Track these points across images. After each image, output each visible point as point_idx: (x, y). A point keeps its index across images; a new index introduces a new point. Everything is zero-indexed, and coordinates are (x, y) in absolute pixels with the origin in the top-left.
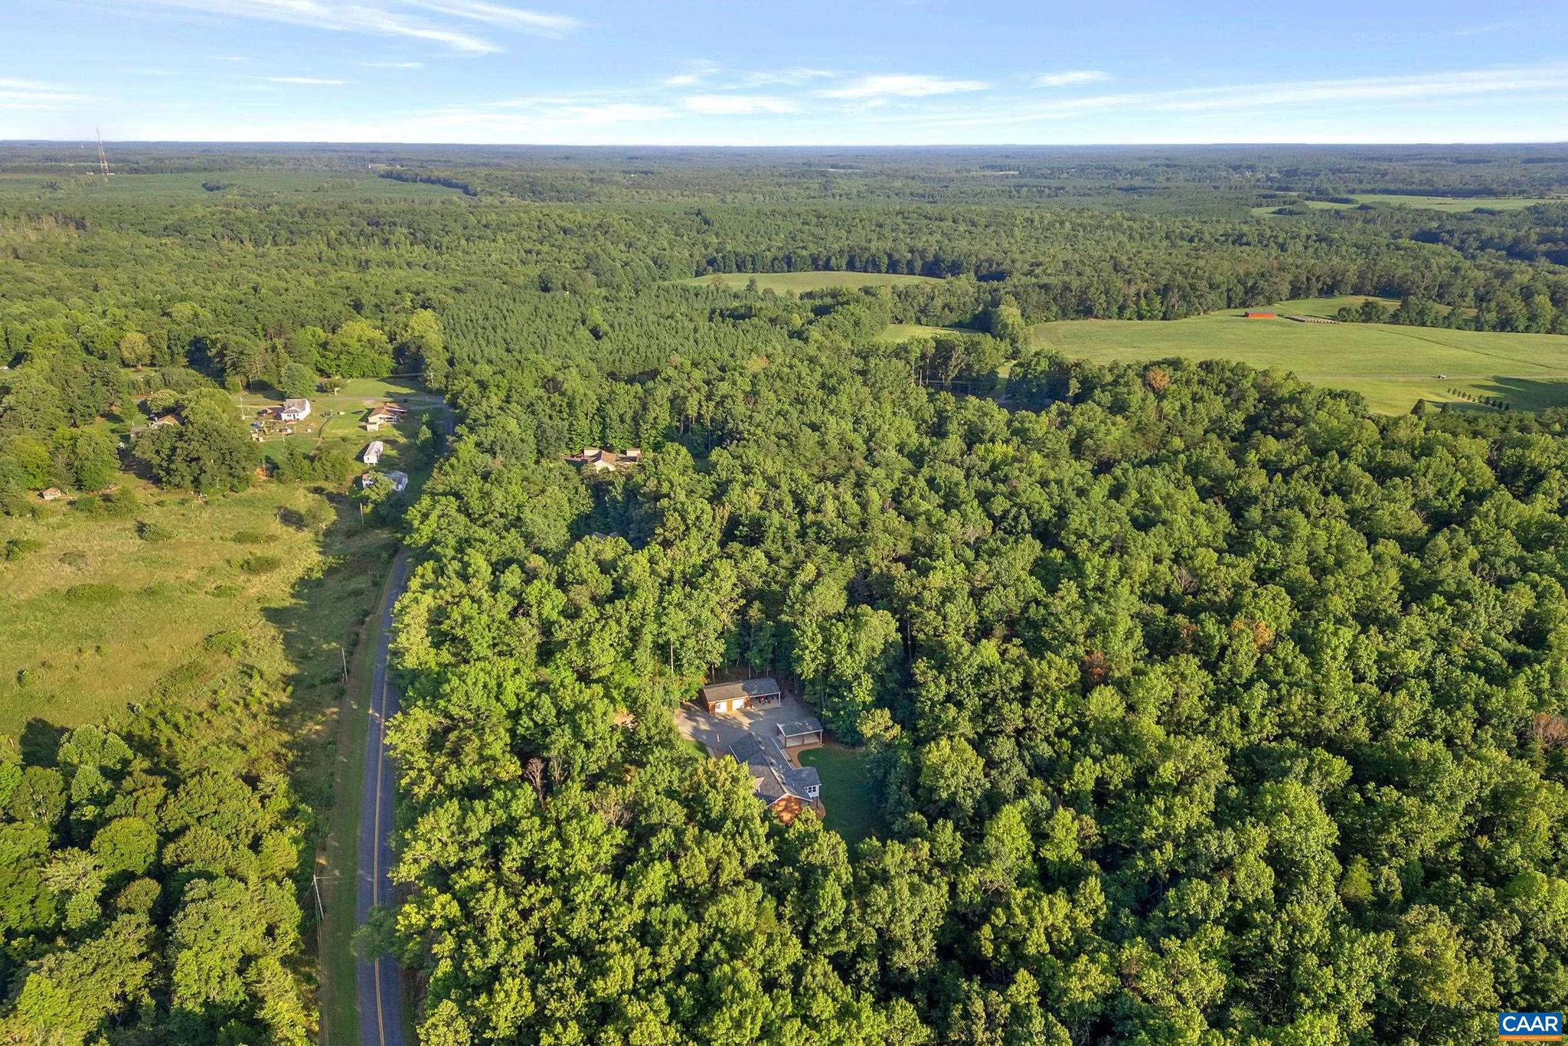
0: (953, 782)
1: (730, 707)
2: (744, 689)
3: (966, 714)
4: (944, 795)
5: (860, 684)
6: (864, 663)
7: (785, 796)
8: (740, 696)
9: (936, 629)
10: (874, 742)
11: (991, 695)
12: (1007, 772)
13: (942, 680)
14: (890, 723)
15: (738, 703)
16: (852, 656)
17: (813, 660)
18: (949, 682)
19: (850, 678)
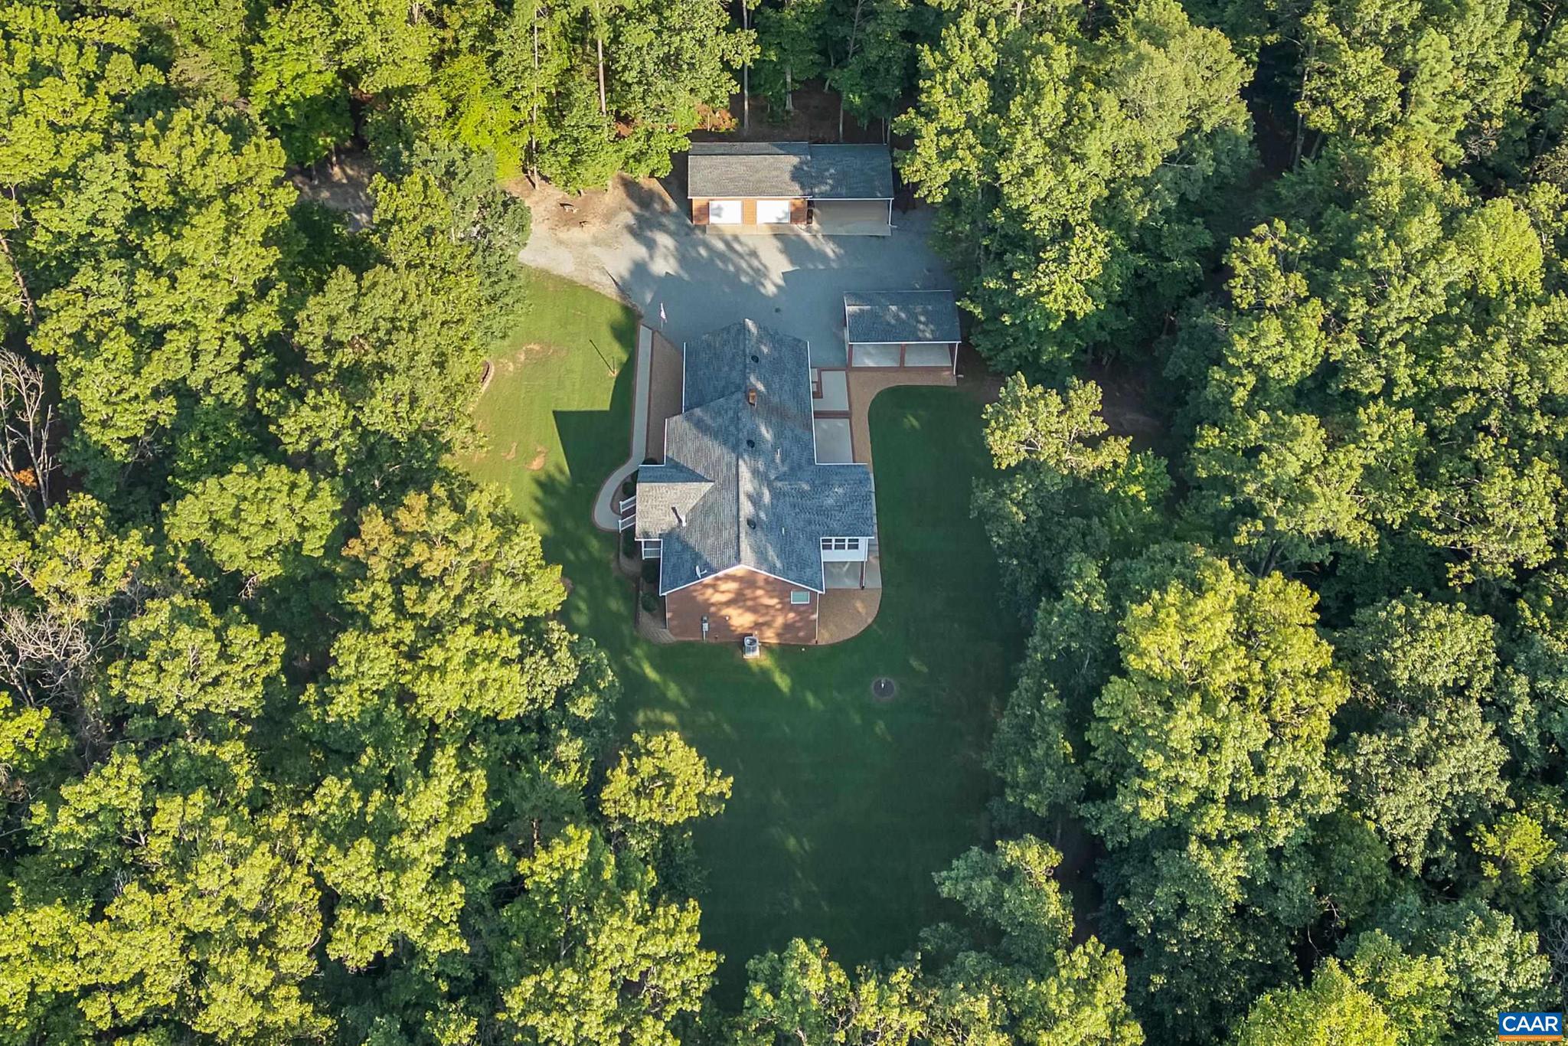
0: (1196, 775)
1: (749, 216)
2: (797, 175)
3: (1354, 458)
4: (1152, 811)
5: (1063, 259)
6: (1096, 190)
7: (738, 570)
8: (778, 193)
9: (1372, 104)
10: (1022, 488)
11: (1466, 405)
12: (1422, 762)
13: (1314, 313)
14: (1100, 427)
15: (774, 210)
16: (1058, 169)
17: (945, 155)
18: (1331, 326)
19: (1044, 230)
